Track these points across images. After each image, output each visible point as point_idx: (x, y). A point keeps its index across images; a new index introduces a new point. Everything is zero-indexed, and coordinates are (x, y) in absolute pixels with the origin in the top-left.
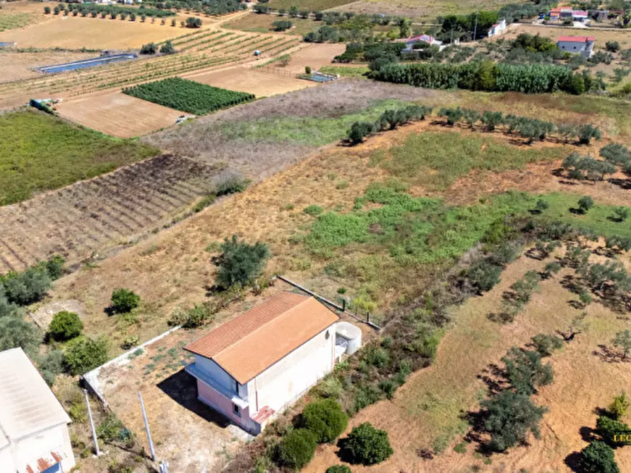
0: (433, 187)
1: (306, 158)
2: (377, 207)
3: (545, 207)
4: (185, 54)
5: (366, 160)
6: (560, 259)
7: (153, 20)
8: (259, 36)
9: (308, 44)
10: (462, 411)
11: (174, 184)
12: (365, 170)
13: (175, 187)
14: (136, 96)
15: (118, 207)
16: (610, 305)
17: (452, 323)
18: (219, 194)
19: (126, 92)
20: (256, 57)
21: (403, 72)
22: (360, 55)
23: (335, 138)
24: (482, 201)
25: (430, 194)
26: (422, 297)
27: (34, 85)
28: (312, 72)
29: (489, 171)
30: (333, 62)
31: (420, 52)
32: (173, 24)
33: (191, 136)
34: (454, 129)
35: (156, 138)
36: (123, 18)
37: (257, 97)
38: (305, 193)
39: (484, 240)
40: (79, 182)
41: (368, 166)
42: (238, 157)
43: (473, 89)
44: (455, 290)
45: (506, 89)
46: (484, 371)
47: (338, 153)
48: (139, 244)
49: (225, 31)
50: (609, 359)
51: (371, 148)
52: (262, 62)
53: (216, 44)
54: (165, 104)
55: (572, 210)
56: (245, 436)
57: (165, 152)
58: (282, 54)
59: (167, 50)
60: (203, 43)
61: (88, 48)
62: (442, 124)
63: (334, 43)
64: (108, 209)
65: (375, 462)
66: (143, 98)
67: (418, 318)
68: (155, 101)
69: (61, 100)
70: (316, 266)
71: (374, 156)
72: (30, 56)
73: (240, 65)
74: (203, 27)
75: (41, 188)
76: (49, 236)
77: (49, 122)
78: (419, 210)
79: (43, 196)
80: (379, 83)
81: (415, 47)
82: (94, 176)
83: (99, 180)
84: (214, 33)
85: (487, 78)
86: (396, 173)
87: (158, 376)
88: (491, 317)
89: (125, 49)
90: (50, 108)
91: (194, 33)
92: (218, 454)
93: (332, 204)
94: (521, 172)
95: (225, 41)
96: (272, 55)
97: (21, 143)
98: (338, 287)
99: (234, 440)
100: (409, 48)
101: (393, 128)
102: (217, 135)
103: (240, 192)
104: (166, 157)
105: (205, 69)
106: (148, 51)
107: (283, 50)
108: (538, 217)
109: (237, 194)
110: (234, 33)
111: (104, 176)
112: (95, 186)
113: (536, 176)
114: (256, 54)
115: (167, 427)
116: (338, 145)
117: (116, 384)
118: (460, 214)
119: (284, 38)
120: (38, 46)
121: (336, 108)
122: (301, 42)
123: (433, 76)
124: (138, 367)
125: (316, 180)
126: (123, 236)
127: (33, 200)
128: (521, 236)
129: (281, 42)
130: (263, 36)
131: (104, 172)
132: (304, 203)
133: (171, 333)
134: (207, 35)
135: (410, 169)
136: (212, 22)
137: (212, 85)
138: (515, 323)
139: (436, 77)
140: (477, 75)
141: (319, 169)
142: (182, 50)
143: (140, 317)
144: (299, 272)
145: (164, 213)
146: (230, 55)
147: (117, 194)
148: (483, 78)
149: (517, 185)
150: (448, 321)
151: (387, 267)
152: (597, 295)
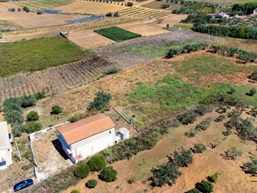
0: (192, 78)
1: (147, 62)
2: (166, 84)
3: (234, 91)
4: (122, 17)
5: (170, 65)
6: (230, 114)
7: (115, 3)
8: (154, 10)
9: (173, 14)
10: (153, 168)
11: (95, 68)
12: (168, 69)
13: (95, 70)
14: (98, 33)
15: (73, 75)
16: (241, 136)
17: (168, 134)
18: (108, 74)
19: (95, 31)
20: (150, 19)
21: (206, 28)
22: (192, 20)
23: (163, 55)
24: (209, 86)
25: (189, 81)
26: (162, 122)
27: (64, 27)
28: (170, 26)
29: (220, 74)
30: (180, 22)
31: (217, 20)
32: (122, 5)
33: (110, 50)
34: (216, 55)
35: (98, 50)
36: (104, 2)
37: (142, 36)
38: (140, 76)
39: (200, 103)
40: (64, 65)
41: (170, 67)
42: (122, 60)
43: (235, 37)
44: (178, 121)
45: (250, 38)
46: (171, 154)
47: (161, 61)
48: (72, 90)
49: (142, 8)
50: (226, 158)
51: (175, 60)
52: (152, 21)
53: (136, 13)
54: (107, 37)
55: (247, 94)
56: (72, 164)
57: (99, 56)
58: (161, 18)
59: (116, 15)
60: (131, 12)
61: (87, 13)
62: (212, 52)
63: (184, 14)
64: (69, 75)
66: (100, 34)
67: (155, 130)
68: (104, 36)
69: (71, 33)
70: (130, 105)
71: (175, 64)
72: (66, 16)
73: (142, 22)
74: (134, 6)
75: (51, 66)
76: (46, 83)
77: (63, 41)
78: (181, 87)
79: (50, 69)
80: (195, 32)
81: (216, 18)
82: (70, 63)
83: (72, 65)
84: (137, 9)
85: (242, 33)
86: (179, 71)
87: (53, 138)
88: (186, 134)
89: (100, 14)
90: (66, 36)
91: (129, 9)
92: (59, 168)
93: (148, 82)
94: (233, 75)
95: (140, 12)
96: (156, 19)
97: (51, 49)
98: (133, 114)
99: (67, 165)
100: (213, 18)
101: (188, 52)
102: (120, 50)
103: (116, 73)
104: (98, 58)
105: (128, 23)
106: (109, 15)
107: (162, 17)
108: (229, 95)
109: (115, 74)
110: (145, 9)
111: (74, 63)
112: (69, 66)
113: (239, 78)
114: (150, 18)
115: (47, 156)
116: (163, 58)
117: (39, 138)
118: (196, 91)
119: (165, 12)
120: (71, 12)
121: (170, 42)
122: (171, 13)
123: (218, 31)
124: (48, 134)
125: (147, 71)
126: (70, 86)
127: (47, 70)
128: (217, 102)
129: (163, 13)
130: (156, 10)
131: (74, 62)
132: (138, 80)
133: (65, 123)
134: (134, 10)
135: (186, 70)
136: (138, 4)
137: (127, 30)
138: (195, 138)
139: (220, 31)
140: (237, 31)
141: (150, 67)
142: (122, 15)
143: (60, 116)
144: (122, 107)
145: (87, 79)
146: (140, 18)
147: (75, 70)
148: (240, 33)
149: (229, 81)
150: (167, 133)
151: (156, 109)
152: (238, 131)
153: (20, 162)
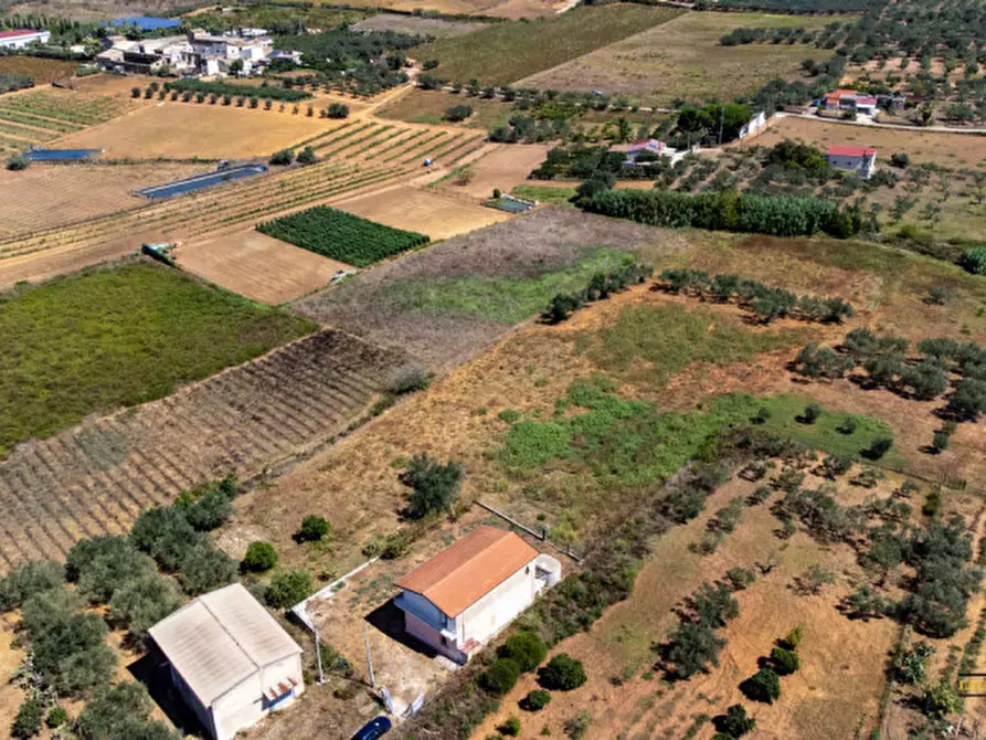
0: (646, 384)
1: (499, 341)
2: (582, 412)
3: (768, 416)
4: (331, 163)
5: (570, 346)
6: (774, 480)
7: (282, 107)
8: (427, 131)
9: (496, 145)
10: (653, 643)
11: (344, 376)
12: (569, 360)
13: (345, 380)
14: (275, 236)
15: (283, 407)
16: (815, 534)
17: (653, 555)
18: (400, 392)
19: (262, 229)
20: (426, 169)
21: (622, 202)
22: (566, 167)
23: (533, 311)
24: (699, 407)
25: (642, 395)
26: (625, 525)
27: (139, 218)
28: (503, 195)
29: (714, 365)
30: (530, 178)
31: (644, 166)
32: (310, 114)
33: (354, 303)
34: (680, 299)
35: (311, 304)
36: (240, 104)
37: (432, 239)
38: (498, 389)
39: (695, 458)
40: (227, 370)
41: (573, 354)
42: (418, 338)
43: (711, 229)
44: (660, 517)
45: (755, 228)
46: (679, 604)
47: (536, 334)
48: (316, 458)
49: (382, 123)
50: (801, 592)
51: (576, 328)
52: (435, 176)
53: (370, 147)
54: (314, 250)
55: (799, 419)
56: (453, 666)
57: (327, 327)
58: (461, 163)
59: (306, 159)
60: (352, 144)
61: (199, 158)
62: (666, 289)
63: (530, 143)
64: (271, 409)
65: (571, 688)
66: (285, 240)
67: (619, 548)
68: (301, 245)
69: (180, 243)
70: (515, 487)
71: (580, 339)
72: (126, 170)
73: (406, 184)
74: (352, 117)
75: (185, 379)
76: (208, 445)
77: (174, 279)
78: (628, 418)
79: (188, 389)
80: (590, 216)
81: (639, 159)
82: (244, 362)
83: (250, 368)
84: (366, 127)
85: (729, 214)
86: (603, 365)
87: (364, 609)
88: (692, 548)
89: (248, 156)
90: (168, 256)
91: (339, 129)
92: (429, 682)
93: (530, 408)
94: (749, 366)
95: (383, 141)
96: (446, 166)
97: (143, 311)
98: (537, 512)
99: (443, 669)
100: (630, 161)
101: (604, 296)
102: (388, 302)
103: (423, 389)
104: (329, 334)
105: (361, 190)
106: (281, 160)
107: (462, 157)
108: (759, 428)
109: (419, 394)
110: (392, 127)
111: (256, 360)
112: (248, 376)
113: (767, 371)
114: (426, 164)
115: (379, 657)
116: (537, 322)
117: (326, 615)
118: (672, 423)
119: (462, 135)
120: (136, 156)
121: (533, 262)
122: (486, 141)
123: (660, 211)
124: (343, 600)
125: (512, 373)
126: (295, 444)
127: (177, 395)
128: (737, 452)
129: (459, 142)
130: (435, 130)
131: (256, 356)
132: (498, 405)
133: (370, 564)
134: (358, 131)
135: (621, 360)
136: (362, 108)
137: (373, 219)
138: (716, 554)
139: (665, 212)
140: (716, 211)
141: (515, 358)
142: (327, 157)
143: (330, 545)
144: (496, 495)
145: (337, 416)
146: (392, 164)
147: (277, 387)
148: (724, 215)
149: (743, 384)
150: (648, 552)
151: (589, 489)
152: (805, 523)
153: (318, 684)
